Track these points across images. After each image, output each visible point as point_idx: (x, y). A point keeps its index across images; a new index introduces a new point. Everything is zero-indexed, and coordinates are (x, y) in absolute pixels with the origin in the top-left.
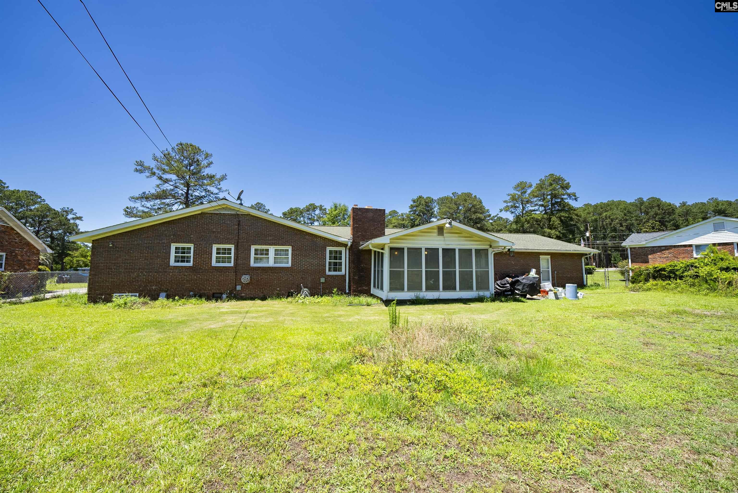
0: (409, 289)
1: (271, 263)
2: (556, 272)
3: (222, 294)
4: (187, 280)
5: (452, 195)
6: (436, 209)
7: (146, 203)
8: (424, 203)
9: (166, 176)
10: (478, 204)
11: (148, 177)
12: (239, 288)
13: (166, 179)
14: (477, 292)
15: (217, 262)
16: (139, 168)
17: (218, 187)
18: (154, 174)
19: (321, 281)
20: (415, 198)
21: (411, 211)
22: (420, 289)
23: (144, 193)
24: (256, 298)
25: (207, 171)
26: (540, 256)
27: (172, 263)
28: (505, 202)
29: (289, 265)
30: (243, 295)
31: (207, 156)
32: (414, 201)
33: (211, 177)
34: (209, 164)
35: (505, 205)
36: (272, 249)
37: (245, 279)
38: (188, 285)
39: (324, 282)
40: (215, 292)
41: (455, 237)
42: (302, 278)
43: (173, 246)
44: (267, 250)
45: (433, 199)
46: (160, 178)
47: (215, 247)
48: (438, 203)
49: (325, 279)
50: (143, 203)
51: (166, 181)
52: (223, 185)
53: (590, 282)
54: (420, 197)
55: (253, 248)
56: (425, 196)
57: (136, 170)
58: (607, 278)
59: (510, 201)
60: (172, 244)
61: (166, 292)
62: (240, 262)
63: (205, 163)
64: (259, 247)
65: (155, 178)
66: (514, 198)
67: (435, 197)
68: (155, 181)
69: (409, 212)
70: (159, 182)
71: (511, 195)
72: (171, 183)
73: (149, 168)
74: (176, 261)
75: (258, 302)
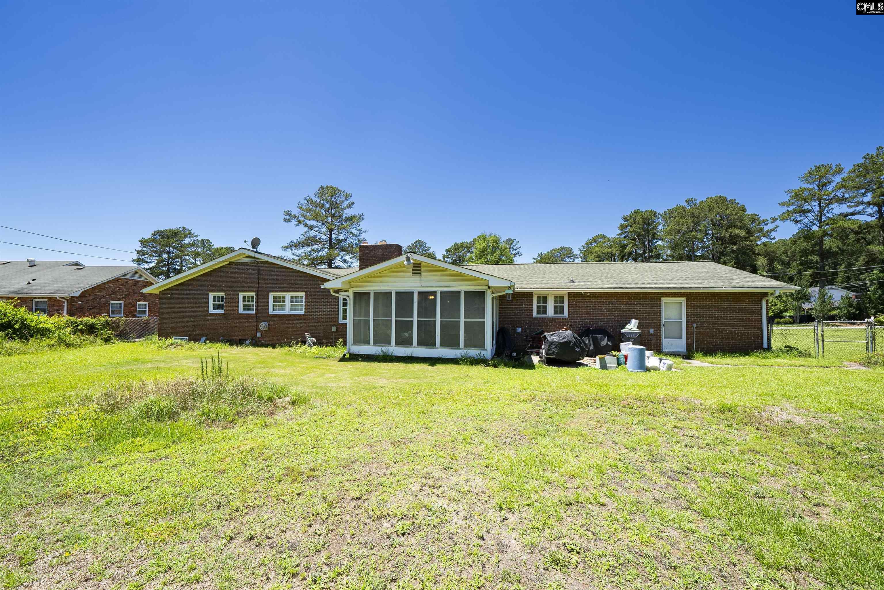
0: (375, 343)
1: (287, 311)
2: (695, 325)
3: (246, 340)
4: (221, 327)
5: (684, 204)
6: (660, 227)
7: (296, 251)
8: (641, 221)
9: (310, 223)
10: (734, 213)
11: (296, 225)
12: (259, 335)
13: (311, 226)
14: (465, 351)
15: (244, 309)
16: (288, 217)
17: (358, 228)
18: (299, 221)
19: (333, 330)
20: (628, 213)
21: (621, 234)
22: (389, 343)
23: (292, 242)
24: (269, 345)
25: (348, 213)
26: (662, 298)
27: (211, 310)
28: (783, 204)
29: (303, 313)
30: (263, 342)
31: (347, 197)
32: (625, 219)
33: (351, 218)
34: (350, 206)
35: (784, 209)
36: (288, 296)
37: (263, 326)
38: (222, 331)
39: (335, 331)
40: (241, 338)
41: (436, 276)
42: (315, 326)
43: (211, 295)
44: (284, 297)
45: (655, 214)
46: (306, 225)
47: (241, 295)
48: (664, 218)
49: (337, 328)
50: (293, 251)
51: (311, 228)
52: (363, 225)
53: (776, 344)
54: (636, 212)
55: (271, 295)
56: (643, 209)
57: (285, 220)
58: (820, 338)
59: (792, 203)
60: (210, 293)
61: (206, 336)
62: (260, 309)
63: (346, 203)
64: (277, 294)
65: (302, 226)
66: (797, 196)
67: (661, 210)
68: (302, 229)
69: (618, 235)
70: (306, 229)
71: (793, 191)
72: (316, 229)
73: (295, 217)
74: (214, 309)
75: (270, 349)
